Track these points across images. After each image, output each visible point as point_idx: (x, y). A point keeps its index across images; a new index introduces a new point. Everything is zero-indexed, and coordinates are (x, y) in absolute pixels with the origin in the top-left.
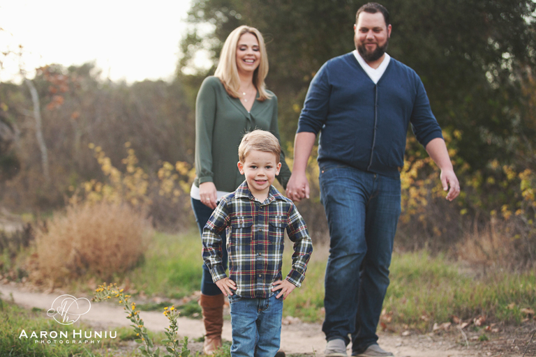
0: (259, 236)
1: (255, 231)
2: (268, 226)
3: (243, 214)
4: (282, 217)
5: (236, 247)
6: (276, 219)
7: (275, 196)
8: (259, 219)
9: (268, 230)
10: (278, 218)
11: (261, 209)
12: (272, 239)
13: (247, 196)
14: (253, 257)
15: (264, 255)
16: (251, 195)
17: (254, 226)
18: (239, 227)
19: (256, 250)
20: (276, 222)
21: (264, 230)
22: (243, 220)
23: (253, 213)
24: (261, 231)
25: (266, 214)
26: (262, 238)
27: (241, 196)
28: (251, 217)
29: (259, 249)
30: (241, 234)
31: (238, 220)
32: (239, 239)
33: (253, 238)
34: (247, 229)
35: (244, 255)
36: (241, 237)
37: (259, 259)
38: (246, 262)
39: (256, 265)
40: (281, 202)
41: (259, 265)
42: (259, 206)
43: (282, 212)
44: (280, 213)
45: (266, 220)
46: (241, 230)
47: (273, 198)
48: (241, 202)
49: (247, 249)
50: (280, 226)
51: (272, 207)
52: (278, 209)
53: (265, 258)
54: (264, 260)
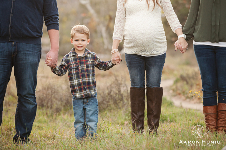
0: (82, 71)
1: (80, 69)
2: (85, 66)
3: (74, 62)
4: (91, 62)
5: (74, 77)
6: (89, 63)
7: (87, 52)
8: (81, 63)
9: (86, 68)
10: (90, 62)
11: (82, 59)
12: (88, 72)
13: (75, 55)
14: (81, 80)
15: (86, 78)
16: (76, 54)
17: (80, 67)
18: (73, 68)
19: (82, 77)
20: (89, 64)
21: (84, 68)
22: (74, 65)
23: (78, 61)
24: (83, 68)
25: (84, 60)
26: (84, 71)
27: (72, 55)
28: (78, 63)
29: (83, 76)
30: (75, 71)
31: (72, 65)
32: (74, 73)
33: (80, 72)
34: (77, 68)
35: (78, 80)
36: (75, 73)
37: (84, 81)
38: (79, 83)
39: (83, 83)
40: (91, 55)
41: (84, 83)
42: (80, 58)
43: (91, 59)
44: (90, 60)
45: (85, 63)
46: (74, 69)
47: (86, 53)
48: (72, 57)
49: (78, 77)
50: (91, 65)
51: (86, 57)
52: (89, 58)
53: (86, 79)
54: (86, 80)
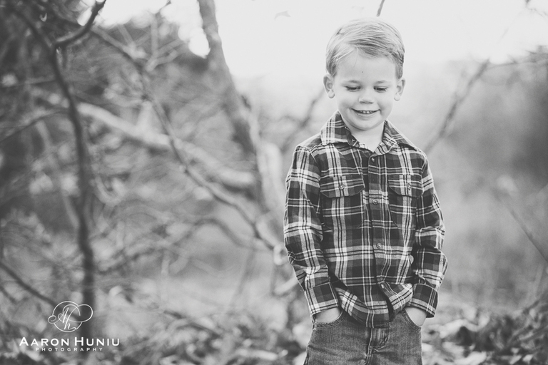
0: (374, 212)
1: (365, 202)
2: (387, 193)
3: (343, 171)
4: (413, 178)
6: (401, 181)
7: (395, 138)
8: (370, 181)
9: (387, 202)
10: (405, 178)
11: (375, 163)
12: (396, 219)
13: (345, 141)
14: (365, 252)
15: (385, 248)
16: (351, 137)
17: (364, 193)
18: (338, 194)
19: (372, 238)
20: (402, 187)
21: (382, 201)
22: (344, 181)
23: (359, 171)
24: (377, 203)
25: (382, 171)
26: (379, 218)
27: (333, 140)
28: (357, 177)
29: (376, 235)
30: (342, 209)
31: (336, 183)
32: (339, 218)
33: (365, 215)
34: (353, 200)
35: (351, 248)
36: (342, 215)
37: (378, 256)
38: (354, 261)
39: (374, 267)
42: (367, 157)
43: (411, 168)
44: (408, 170)
45: (383, 183)
46: (342, 201)
48: (336, 150)
49: (355, 237)
52: (402, 163)
53: (386, 253)
54: (386, 257)
